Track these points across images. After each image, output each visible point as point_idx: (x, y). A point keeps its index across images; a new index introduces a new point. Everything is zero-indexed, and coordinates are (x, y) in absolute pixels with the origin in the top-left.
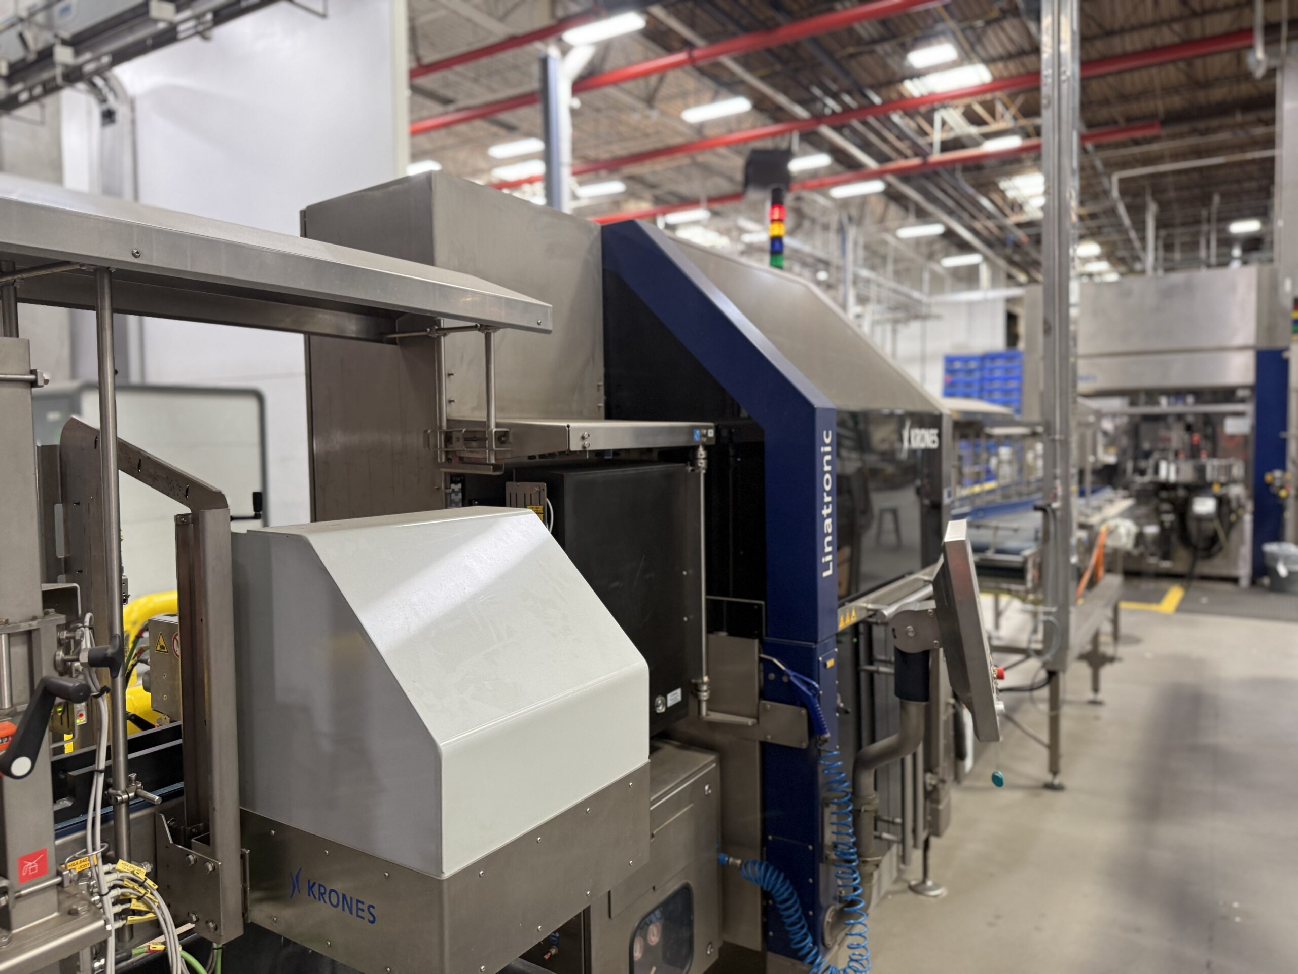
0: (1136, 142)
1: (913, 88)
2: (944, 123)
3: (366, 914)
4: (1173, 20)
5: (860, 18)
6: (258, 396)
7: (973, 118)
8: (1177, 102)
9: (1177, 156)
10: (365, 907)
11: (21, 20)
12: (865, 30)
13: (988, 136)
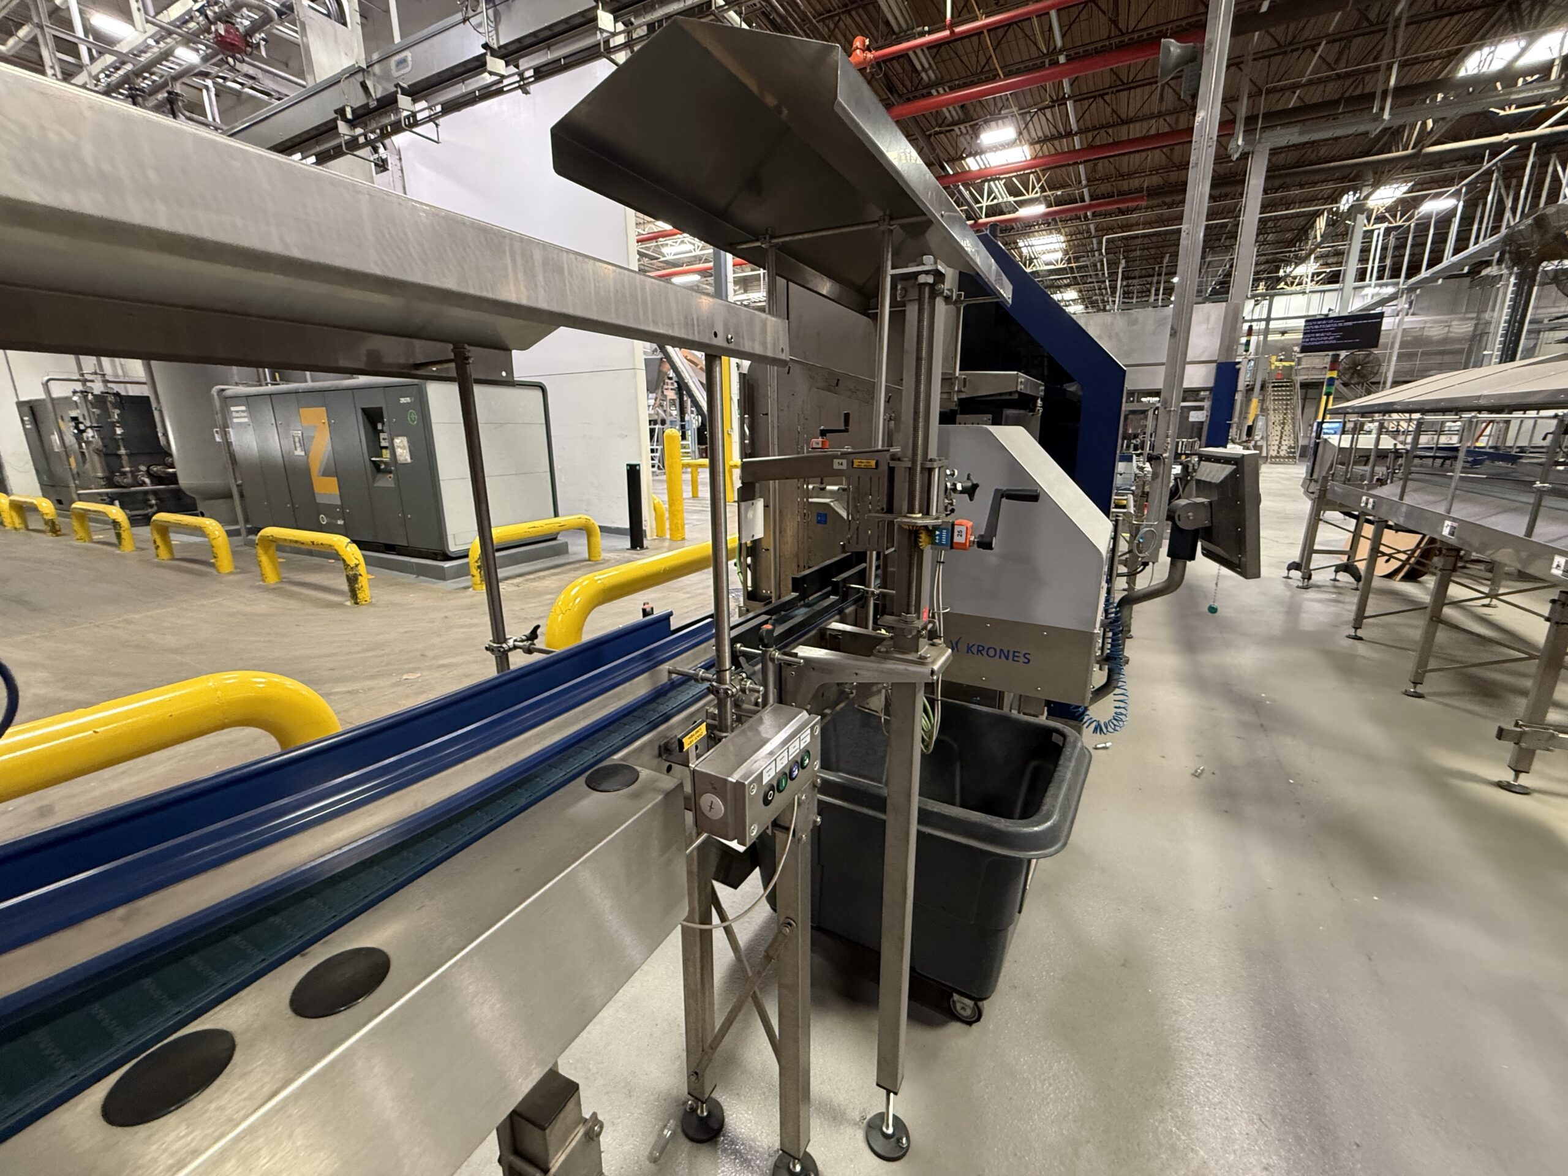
0: (1122, 212)
1: (972, 164)
2: (990, 192)
3: (1022, 659)
4: (1169, 113)
5: (946, 104)
6: (543, 389)
7: (1013, 191)
8: (1156, 180)
9: (1148, 224)
10: (1021, 655)
11: (361, 70)
12: (951, 113)
13: (1021, 204)
